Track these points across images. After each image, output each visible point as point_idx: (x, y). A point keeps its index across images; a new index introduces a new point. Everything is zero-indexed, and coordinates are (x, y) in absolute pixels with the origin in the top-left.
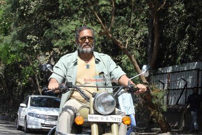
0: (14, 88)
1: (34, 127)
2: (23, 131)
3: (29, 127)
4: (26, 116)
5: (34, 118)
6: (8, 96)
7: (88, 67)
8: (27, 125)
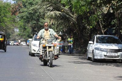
0: (84, 30)
1: (99, 58)
2: (92, 60)
3: (96, 57)
4: (93, 50)
5: (99, 51)
6: (80, 36)
7: (47, 32)
8: (94, 56)
